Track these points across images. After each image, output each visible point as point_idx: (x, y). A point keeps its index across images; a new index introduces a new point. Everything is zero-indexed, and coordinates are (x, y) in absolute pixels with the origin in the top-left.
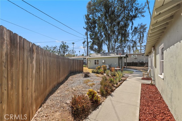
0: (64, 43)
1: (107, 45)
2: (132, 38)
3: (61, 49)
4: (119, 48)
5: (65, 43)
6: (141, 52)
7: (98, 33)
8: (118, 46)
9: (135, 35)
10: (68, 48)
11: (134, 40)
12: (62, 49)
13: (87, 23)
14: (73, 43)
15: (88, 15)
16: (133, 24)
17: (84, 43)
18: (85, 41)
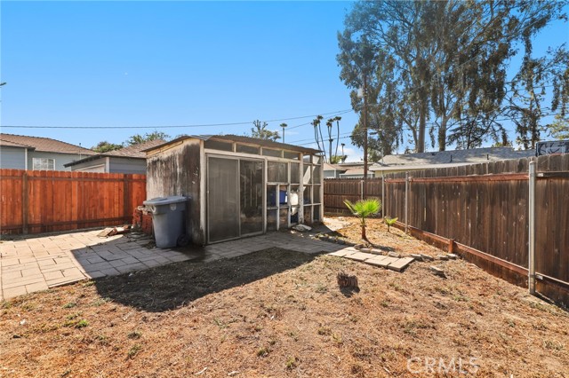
0: (262, 125)
1: (413, 128)
4: (460, 134)
5: (265, 125)
7: (380, 89)
8: (455, 130)
13: (344, 59)
14: (284, 125)
15: (348, 34)
16: (529, 48)
17: (316, 123)
18: (320, 117)
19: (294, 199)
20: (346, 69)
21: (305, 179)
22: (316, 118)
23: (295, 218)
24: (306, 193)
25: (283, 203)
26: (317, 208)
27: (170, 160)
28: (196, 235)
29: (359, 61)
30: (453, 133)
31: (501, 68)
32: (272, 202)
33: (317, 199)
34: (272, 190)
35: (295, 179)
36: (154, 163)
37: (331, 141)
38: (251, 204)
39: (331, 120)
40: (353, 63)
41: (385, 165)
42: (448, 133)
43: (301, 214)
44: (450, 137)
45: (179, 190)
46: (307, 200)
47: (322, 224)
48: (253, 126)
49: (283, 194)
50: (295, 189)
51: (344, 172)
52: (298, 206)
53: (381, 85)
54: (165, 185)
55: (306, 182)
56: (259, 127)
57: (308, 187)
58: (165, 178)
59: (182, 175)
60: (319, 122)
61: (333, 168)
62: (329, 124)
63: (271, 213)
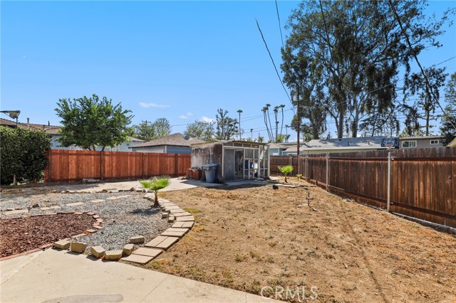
0: (224, 112)
1: (336, 118)
2: (404, 100)
3: (220, 128)
4: (367, 124)
5: (226, 112)
6: (427, 133)
7: (312, 90)
8: (364, 121)
9: (413, 93)
10: (237, 125)
11: (410, 104)
12: (222, 127)
13: (286, 68)
14: (240, 111)
15: (289, 50)
16: (408, 68)
17: (265, 109)
18: (268, 105)
19: (256, 166)
20: (287, 75)
21: (261, 157)
22: (266, 106)
23: (256, 175)
24: (262, 163)
25: (251, 168)
26: (266, 171)
27: (205, 149)
28: (220, 179)
29: (296, 69)
30: (363, 122)
31: (392, 81)
32: (247, 167)
33: (266, 167)
34: (247, 162)
35: (257, 157)
36: (197, 150)
37: (277, 123)
38: (239, 168)
39: (277, 107)
40: (293, 70)
41: (309, 147)
42: (360, 123)
43: (259, 173)
44: (360, 125)
45: (211, 161)
46: (262, 167)
47: (269, 179)
48: (218, 113)
49: (251, 163)
50: (256, 162)
51: (285, 149)
52: (258, 169)
53: (313, 86)
54: (203, 159)
55: (261, 158)
56: (221, 114)
57: (262, 161)
58: (203, 156)
59: (213, 156)
60: (267, 109)
61: (278, 146)
62: (276, 111)
63: (247, 172)
